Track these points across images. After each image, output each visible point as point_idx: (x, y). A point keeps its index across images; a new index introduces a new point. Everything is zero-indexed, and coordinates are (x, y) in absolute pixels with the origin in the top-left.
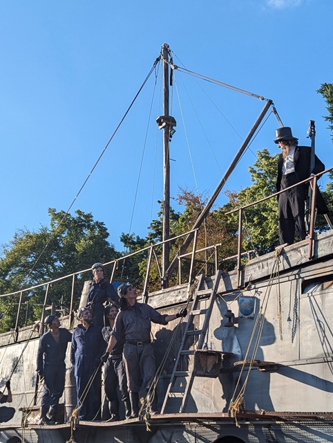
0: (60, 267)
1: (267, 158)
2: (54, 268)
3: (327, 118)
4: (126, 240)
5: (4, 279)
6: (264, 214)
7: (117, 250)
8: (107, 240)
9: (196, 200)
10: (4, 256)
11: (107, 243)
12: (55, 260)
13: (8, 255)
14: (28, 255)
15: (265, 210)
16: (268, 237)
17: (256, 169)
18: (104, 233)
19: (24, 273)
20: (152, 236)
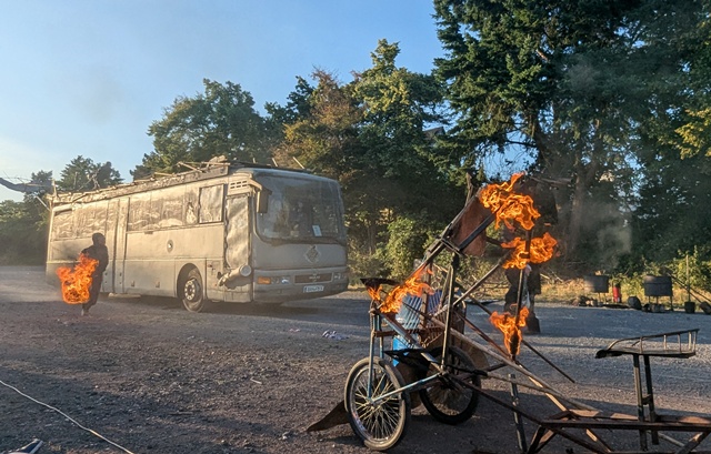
0: (213, 128)
1: (386, 46)
2: (208, 128)
3: (434, 16)
4: (269, 107)
5: (166, 136)
6: (382, 91)
7: (261, 116)
8: (253, 107)
9: (327, 77)
10: (166, 117)
11: (253, 110)
12: (210, 122)
13: (169, 116)
14: (186, 117)
15: (382, 88)
16: (384, 109)
17: (376, 54)
18: (250, 101)
19: (183, 132)
20: (290, 105)
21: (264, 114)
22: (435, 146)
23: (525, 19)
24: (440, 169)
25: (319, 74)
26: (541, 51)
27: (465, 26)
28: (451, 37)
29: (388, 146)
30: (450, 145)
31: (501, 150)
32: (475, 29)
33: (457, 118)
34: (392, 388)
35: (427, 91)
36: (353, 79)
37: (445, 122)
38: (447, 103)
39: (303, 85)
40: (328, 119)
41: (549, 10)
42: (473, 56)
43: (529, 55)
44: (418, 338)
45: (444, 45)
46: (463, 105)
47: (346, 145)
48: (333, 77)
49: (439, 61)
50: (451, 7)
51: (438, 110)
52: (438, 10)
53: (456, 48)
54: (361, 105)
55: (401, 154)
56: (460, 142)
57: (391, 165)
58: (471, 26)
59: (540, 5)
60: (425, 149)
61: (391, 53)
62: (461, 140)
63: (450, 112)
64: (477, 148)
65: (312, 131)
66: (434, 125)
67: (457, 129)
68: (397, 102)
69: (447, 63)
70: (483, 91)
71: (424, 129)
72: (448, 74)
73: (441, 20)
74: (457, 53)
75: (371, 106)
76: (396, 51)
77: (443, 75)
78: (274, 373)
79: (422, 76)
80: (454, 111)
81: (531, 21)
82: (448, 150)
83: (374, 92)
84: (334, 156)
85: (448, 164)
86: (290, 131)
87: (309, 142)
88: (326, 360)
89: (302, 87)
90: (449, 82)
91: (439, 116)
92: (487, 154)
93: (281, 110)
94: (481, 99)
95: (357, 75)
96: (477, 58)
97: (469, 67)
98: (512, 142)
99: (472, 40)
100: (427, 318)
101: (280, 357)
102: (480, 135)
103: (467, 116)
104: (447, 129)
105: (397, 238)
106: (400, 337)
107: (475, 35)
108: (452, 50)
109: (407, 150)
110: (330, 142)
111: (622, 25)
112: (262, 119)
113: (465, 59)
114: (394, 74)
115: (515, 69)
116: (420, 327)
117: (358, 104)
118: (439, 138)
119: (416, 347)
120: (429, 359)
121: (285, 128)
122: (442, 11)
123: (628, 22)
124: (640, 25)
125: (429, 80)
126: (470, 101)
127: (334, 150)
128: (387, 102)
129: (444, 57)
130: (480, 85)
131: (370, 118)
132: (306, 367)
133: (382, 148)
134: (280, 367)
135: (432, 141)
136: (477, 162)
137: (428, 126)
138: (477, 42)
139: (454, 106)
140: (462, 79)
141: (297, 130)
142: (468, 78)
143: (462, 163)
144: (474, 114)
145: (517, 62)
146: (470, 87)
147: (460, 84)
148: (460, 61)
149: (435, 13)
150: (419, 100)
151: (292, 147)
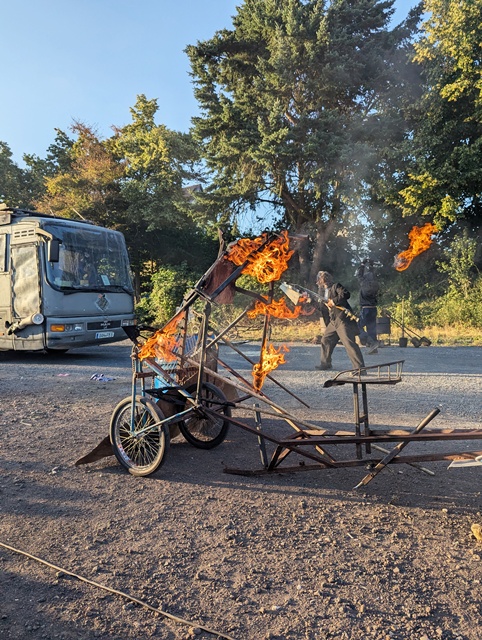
1: (145, 102)
3: (191, 74)
4: (28, 159)
6: (142, 147)
7: (20, 167)
8: (11, 158)
9: (87, 131)
11: (11, 161)
15: (142, 144)
16: (145, 166)
17: (136, 110)
18: (7, 152)
20: (50, 158)
21: (23, 166)
22: (193, 202)
23: (275, 83)
24: (198, 225)
25: (78, 127)
26: (289, 114)
27: (221, 86)
28: (207, 96)
29: (150, 202)
30: (207, 202)
31: (253, 208)
32: (229, 90)
33: (213, 176)
34: (153, 422)
35: (186, 150)
36: (114, 134)
37: (202, 180)
38: (204, 161)
39: (62, 137)
40: (90, 173)
41: (297, 75)
42: (227, 117)
43: (278, 118)
44: (175, 377)
45: (200, 104)
46: (219, 164)
47: (109, 200)
48: (93, 131)
49: (196, 120)
50: (207, 66)
51: (196, 169)
52: (194, 68)
53: (211, 108)
54: (122, 161)
55: (162, 209)
56: (216, 199)
57: (152, 220)
58: (226, 86)
59: (289, 70)
60: (184, 206)
61: (149, 109)
62: (217, 197)
63: (207, 170)
64: (231, 206)
65: (74, 186)
66: (193, 183)
67: (214, 187)
68: (157, 159)
69: (203, 123)
70: (236, 152)
71: (183, 186)
72: (205, 133)
73: (197, 78)
74: (213, 113)
75: (132, 162)
76: (155, 108)
77: (199, 134)
78: (44, 416)
79: (180, 134)
80: (210, 169)
81: (281, 86)
82: (205, 206)
83: (135, 148)
84: (98, 211)
85: (206, 220)
86: (51, 184)
87: (72, 196)
88: (94, 400)
89: (62, 140)
90: (206, 141)
91: (197, 174)
92: (240, 211)
93: (41, 162)
94: (235, 158)
95: (117, 130)
96: (230, 119)
97: (224, 127)
98: (262, 201)
99: (227, 101)
100: (183, 360)
101: (50, 399)
102: (234, 193)
103: (222, 175)
104: (204, 186)
105: (160, 288)
106: (160, 377)
107: (229, 95)
108: (208, 110)
109: (167, 206)
110: (94, 196)
111: (360, 94)
112: (21, 171)
113: (220, 119)
114: (154, 131)
115: (265, 131)
116: (178, 368)
117: (120, 159)
118: (197, 195)
119: (173, 385)
120: (185, 395)
121: (46, 181)
122: (198, 69)
123: (364, 91)
124: (374, 95)
125: (187, 139)
126: (224, 160)
127: (97, 204)
128: (147, 158)
129: (200, 116)
130: (234, 145)
131: (132, 174)
132: (75, 408)
133: (144, 204)
134: (49, 409)
135: (191, 198)
136: (232, 218)
137: (187, 184)
138: (231, 103)
139: (210, 165)
140: (218, 139)
141: (58, 184)
142: (223, 139)
143: (218, 219)
144: (229, 173)
145: (267, 124)
146: (225, 147)
147: (216, 143)
148: (215, 121)
149: (192, 71)
150: (178, 158)
151: (54, 200)
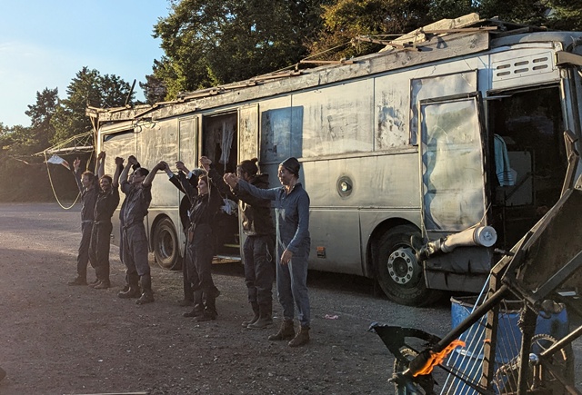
0: (232, 20)
2: (225, 20)
5: (175, 36)
10: (173, 12)
12: (227, 12)
13: (177, 10)
14: (197, 9)
19: (195, 28)
65: (361, 12)
86: (330, 15)
141: (339, 13)
151: (334, 38)
